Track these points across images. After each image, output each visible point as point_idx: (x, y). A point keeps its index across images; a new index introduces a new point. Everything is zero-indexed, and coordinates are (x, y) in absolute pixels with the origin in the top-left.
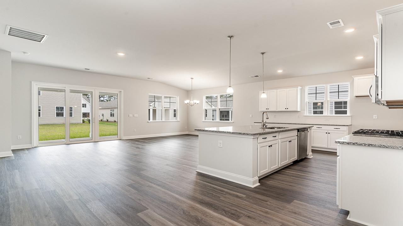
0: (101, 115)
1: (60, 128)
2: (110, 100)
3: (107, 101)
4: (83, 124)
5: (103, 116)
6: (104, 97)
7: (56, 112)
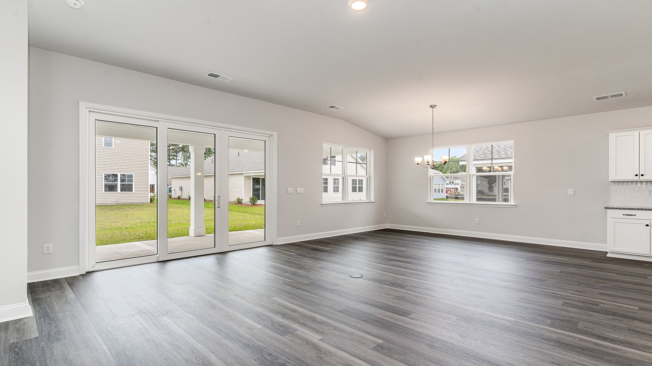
0: (179, 189)
1: (114, 212)
2: (186, 164)
3: (182, 165)
4: (152, 204)
5: (181, 190)
6: (176, 159)
7: (104, 183)
